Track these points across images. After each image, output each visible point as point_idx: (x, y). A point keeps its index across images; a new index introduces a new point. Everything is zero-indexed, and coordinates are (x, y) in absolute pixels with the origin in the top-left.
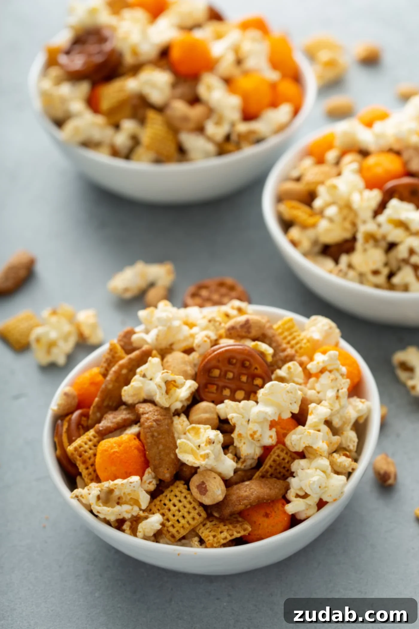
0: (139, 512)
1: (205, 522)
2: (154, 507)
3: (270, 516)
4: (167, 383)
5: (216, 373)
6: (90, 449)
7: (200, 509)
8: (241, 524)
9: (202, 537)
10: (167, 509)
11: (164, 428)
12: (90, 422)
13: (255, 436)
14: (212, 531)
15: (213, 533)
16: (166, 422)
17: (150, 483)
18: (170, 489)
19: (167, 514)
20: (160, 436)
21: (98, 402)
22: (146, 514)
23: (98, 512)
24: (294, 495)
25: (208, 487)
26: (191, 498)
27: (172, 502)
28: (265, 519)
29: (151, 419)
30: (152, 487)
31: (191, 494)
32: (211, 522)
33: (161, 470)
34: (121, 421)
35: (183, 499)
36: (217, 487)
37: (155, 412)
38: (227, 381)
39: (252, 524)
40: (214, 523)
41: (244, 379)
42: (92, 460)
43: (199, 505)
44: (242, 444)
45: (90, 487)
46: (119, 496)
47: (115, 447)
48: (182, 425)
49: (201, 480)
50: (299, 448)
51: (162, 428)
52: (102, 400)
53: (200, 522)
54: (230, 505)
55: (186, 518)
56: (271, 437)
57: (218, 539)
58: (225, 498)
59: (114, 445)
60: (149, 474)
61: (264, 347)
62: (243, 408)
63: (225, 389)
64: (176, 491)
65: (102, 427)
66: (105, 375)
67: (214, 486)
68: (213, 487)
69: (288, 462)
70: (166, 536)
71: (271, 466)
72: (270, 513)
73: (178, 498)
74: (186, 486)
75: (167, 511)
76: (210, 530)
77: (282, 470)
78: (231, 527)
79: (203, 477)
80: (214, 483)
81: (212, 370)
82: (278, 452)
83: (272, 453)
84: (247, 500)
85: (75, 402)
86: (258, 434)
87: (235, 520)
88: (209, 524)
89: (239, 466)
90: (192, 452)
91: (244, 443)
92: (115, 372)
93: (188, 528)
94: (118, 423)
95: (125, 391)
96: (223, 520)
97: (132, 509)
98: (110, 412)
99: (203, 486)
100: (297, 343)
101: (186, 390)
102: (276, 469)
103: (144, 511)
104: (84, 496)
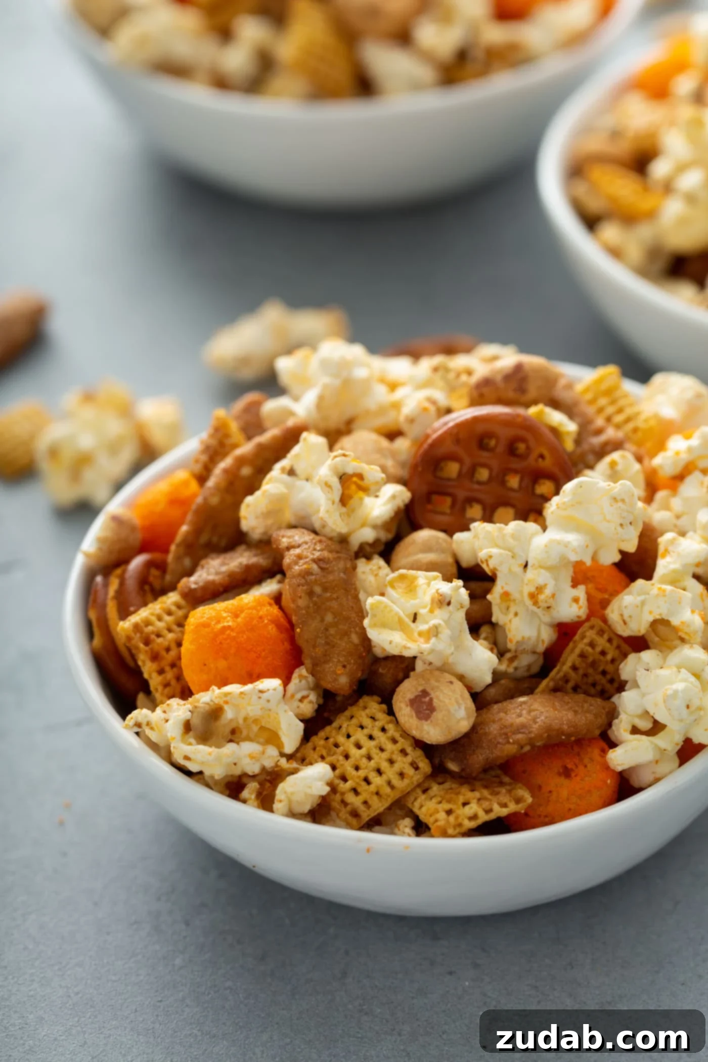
0: (278, 761)
1: (426, 785)
2: (312, 752)
3: (573, 775)
4: (344, 478)
5: (453, 469)
6: (170, 630)
7: (416, 755)
8: (508, 787)
9: (422, 817)
10: (341, 754)
11: (337, 575)
12: (168, 578)
13: (542, 597)
14: (444, 802)
15: (447, 806)
16: (341, 565)
17: (301, 700)
18: (347, 713)
19: (342, 765)
20: (328, 595)
21: (188, 533)
22: (294, 765)
23: (187, 758)
24: (630, 728)
25: (435, 701)
26: (396, 731)
27: (352, 739)
28: (562, 780)
29: (306, 557)
30: (308, 709)
31: (397, 722)
32: (440, 784)
33: (329, 667)
34: (237, 570)
35: (377, 733)
36: (457, 702)
37: (315, 544)
38: (476, 486)
39: (535, 790)
40: (447, 785)
41: (514, 482)
42: (173, 653)
43: (414, 745)
44: (511, 615)
45: (168, 705)
46: (234, 725)
47: (225, 618)
48: (376, 575)
49: (420, 688)
50: (638, 627)
51: (331, 577)
52: (197, 531)
53: (415, 783)
54: (484, 745)
55: (384, 773)
56: (576, 600)
57: (457, 818)
58: (474, 729)
59: (225, 615)
60: (301, 678)
61: (556, 418)
62: (513, 536)
63: (471, 506)
64: (362, 716)
65: (196, 583)
66: (202, 479)
67: (450, 699)
68: (447, 701)
69: (613, 661)
70: (338, 815)
71: (574, 668)
72: (574, 767)
73: (366, 731)
74: (384, 706)
75: (341, 758)
76: (439, 799)
77: (599, 677)
78: (486, 793)
79: (423, 682)
80: (450, 693)
81: (442, 464)
82: (591, 634)
83: (577, 637)
84: (523, 733)
85: (137, 538)
86: (548, 592)
87: (497, 780)
88: (435, 789)
89: (503, 667)
90: (401, 626)
91: (516, 614)
92: (226, 471)
93: (391, 796)
94: (231, 575)
95: (248, 506)
96: (466, 779)
97: (263, 753)
98: (214, 555)
99: (424, 700)
100: (628, 420)
101: (385, 504)
102: (585, 675)
103: (290, 757)
104: (154, 725)
